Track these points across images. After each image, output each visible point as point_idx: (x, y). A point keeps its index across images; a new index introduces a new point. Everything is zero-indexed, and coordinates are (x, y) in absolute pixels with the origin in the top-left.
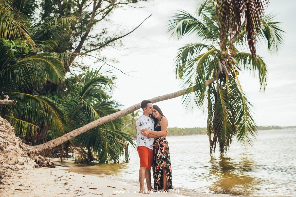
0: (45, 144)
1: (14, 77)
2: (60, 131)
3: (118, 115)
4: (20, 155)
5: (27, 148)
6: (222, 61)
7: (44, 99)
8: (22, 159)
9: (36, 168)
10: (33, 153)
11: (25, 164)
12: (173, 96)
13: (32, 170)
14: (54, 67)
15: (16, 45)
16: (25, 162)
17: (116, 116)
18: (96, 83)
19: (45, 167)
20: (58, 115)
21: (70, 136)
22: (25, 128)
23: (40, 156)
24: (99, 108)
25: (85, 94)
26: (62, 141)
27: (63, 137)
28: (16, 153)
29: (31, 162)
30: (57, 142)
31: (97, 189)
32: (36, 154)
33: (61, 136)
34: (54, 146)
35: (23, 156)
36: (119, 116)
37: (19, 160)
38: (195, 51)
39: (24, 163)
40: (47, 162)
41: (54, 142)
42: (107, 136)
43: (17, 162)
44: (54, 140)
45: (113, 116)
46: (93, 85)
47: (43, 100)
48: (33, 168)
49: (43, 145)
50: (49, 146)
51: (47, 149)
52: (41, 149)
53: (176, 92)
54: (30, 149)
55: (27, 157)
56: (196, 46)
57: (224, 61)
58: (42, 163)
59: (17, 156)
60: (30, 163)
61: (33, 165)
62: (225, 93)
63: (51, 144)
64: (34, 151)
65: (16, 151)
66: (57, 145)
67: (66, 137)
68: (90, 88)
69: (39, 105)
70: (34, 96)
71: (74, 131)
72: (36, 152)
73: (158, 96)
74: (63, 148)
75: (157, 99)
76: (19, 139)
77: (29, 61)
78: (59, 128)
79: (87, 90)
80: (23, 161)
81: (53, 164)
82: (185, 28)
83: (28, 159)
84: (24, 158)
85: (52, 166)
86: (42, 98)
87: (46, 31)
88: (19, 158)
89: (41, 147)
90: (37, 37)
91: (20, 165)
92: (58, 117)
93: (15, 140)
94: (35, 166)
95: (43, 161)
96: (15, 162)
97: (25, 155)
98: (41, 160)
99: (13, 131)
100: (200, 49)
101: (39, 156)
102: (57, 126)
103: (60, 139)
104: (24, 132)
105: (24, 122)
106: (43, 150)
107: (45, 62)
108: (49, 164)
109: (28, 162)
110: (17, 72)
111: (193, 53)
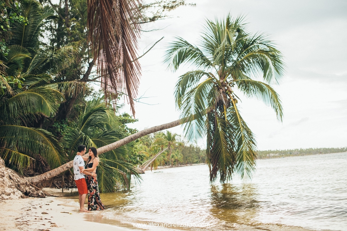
0: (41, 176)
1: (8, 110)
2: (56, 162)
3: (114, 146)
4: (8, 186)
5: (17, 180)
6: (220, 89)
7: (41, 131)
8: (8, 190)
9: (22, 198)
10: (23, 184)
11: (12, 194)
12: (170, 125)
13: (17, 200)
14: (46, 101)
15: (8, 82)
16: (12, 192)
17: (112, 147)
18: (96, 113)
19: (35, 197)
20: (55, 147)
21: (66, 167)
22: (21, 160)
23: (31, 187)
24: (100, 138)
25: (85, 125)
26: (58, 172)
27: (59, 168)
28: (3, 184)
29: (18, 193)
30: (53, 173)
31: (47, 214)
32: (27, 185)
33: (57, 167)
34: (51, 177)
35: (10, 188)
36: (116, 147)
37: (6, 191)
38: (195, 78)
39: (10, 194)
40: (37, 193)
41: (50, 173)
42: (105, 167)
43: (3, 193)
44: (50, 172)
45: (110, 147)
46: (94, 116)
47: (39, 132)
48: (19, 198)
49: (40, 176)
50: (45, 178)
51: (43, 180)
52: (38, 180)
53: (173, 122)
54: (21, 180)
55: (14, 188)
56: (196, 74)
57: (221, 90)
58: (32, 194)
59: (4, 187)
60: (16, 193)
61: (19, 196)
62: (223, 122)
63: (47, 175)
64: (24, 182)
65: (3, 183)
66: (53, 176)
67: (63, 168)
68: (90, 118)
69: (36, 137)
70: (31, 128)
71: (70, 162)
72: (26, 183)
73: (155, 126)
74: (63, 178)
75: (154, 129)
76: (12, 171)
77: (23, 95)
78: (55, 159)
79: (88, 120)
80: (10, 192)
81: (43, 195)
82: (181, 57)
83: (16, 190)
84: (12, 189)
85: (41, 196)
86: (39, 130)
87: (48, 60)
88: (6, 189)
89: (38, 178)
90: (40, 66)
91: (6, 195)
92: (55, 149)
93: (3, 173)
94: (21, 196)
95: (33, 192)
96: (2, 193)
97: (12, 186)
98: (31, 191)
99: (3, 164)
100: (199, 77)
101: (29, 187)
102: (53, 157)
103: (57, 170)
104: (20, 164)
105: (21, 154)
106: (40, 181)
107: (39, 97)
108: (38, 194)
109: (14, 192)
110: (11, 106)
111: (193, 79)
